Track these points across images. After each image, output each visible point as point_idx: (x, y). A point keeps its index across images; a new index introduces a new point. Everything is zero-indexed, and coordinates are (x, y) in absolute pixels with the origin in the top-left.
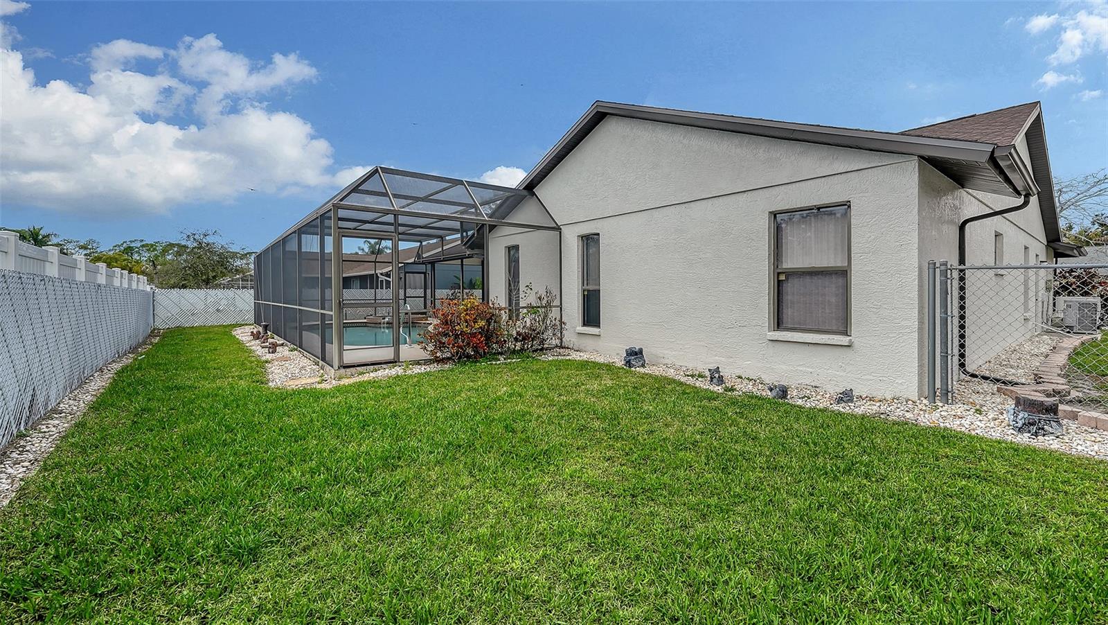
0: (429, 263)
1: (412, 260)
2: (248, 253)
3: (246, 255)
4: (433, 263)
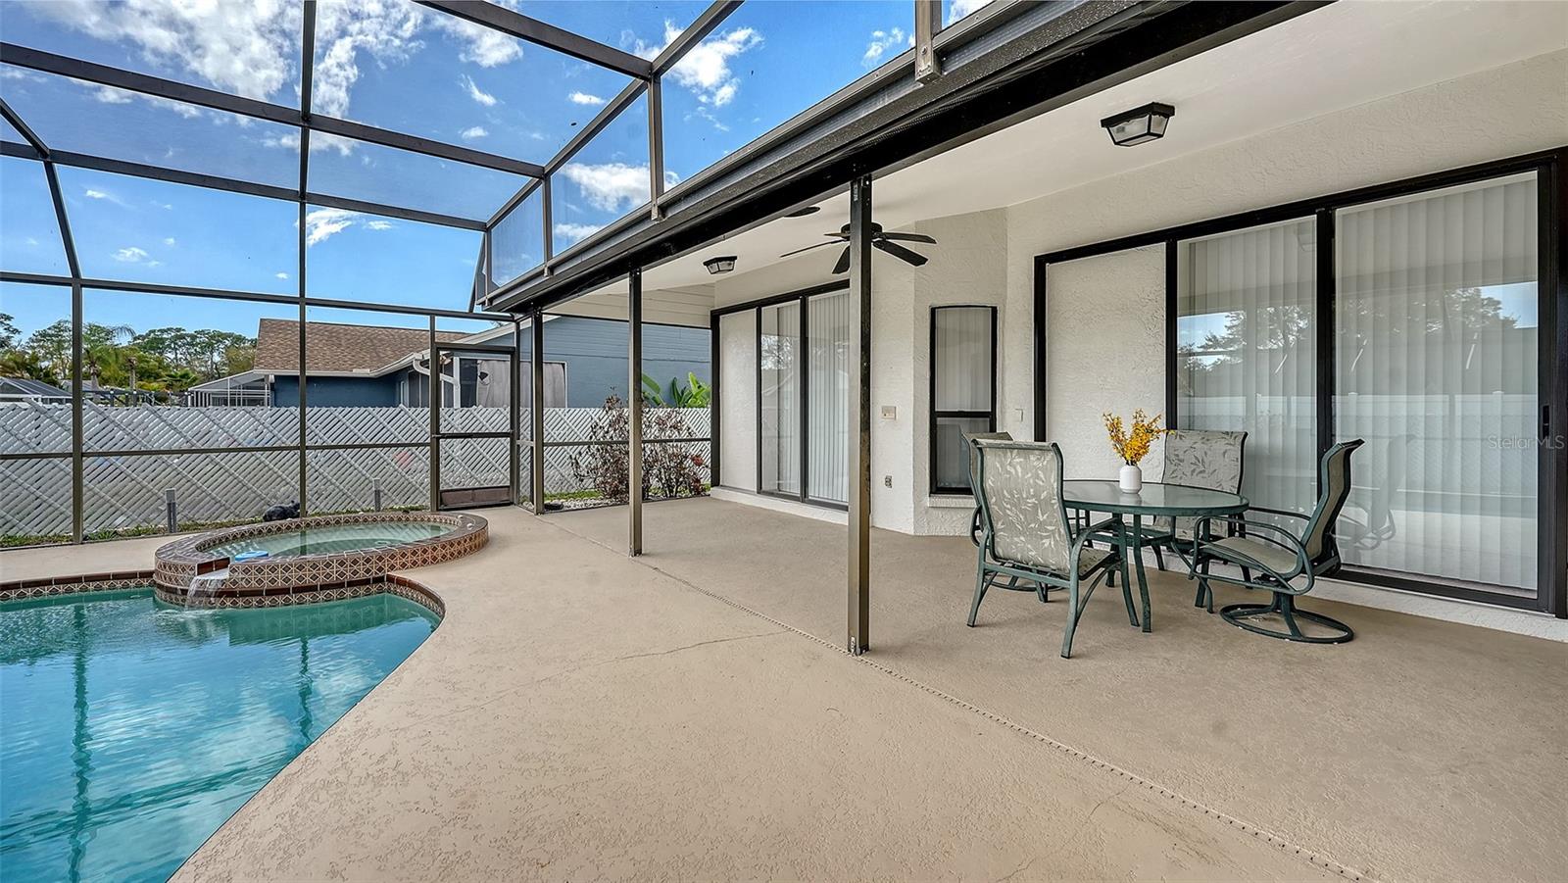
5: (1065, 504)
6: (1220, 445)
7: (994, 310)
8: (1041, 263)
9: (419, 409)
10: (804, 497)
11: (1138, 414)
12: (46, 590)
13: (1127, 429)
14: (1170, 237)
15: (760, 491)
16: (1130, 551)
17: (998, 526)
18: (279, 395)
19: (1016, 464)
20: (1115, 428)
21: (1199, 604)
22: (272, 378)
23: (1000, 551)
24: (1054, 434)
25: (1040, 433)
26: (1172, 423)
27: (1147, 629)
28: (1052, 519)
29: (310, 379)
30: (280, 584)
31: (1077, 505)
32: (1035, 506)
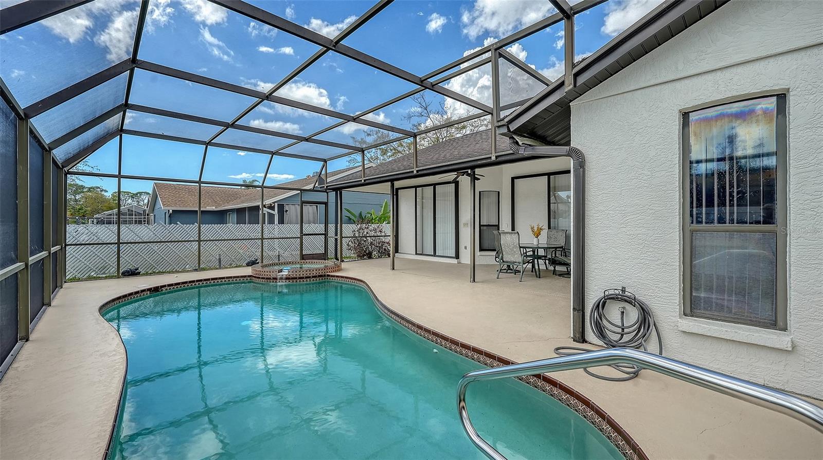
0: (334, 190)
1: (310, 187)
2: (139, 193)
3: (137, 194)
4: (338, 190)
5: (520, 247)
6: (561, 233)
7: (499, 192)
8: (513, 179)
9: (246, 225)
10: (435, 255)
11: (538, 225)
12: (223, 280)
13: (536, 229)
14: (549, 175)
15: (416, 254)
16: (536, 260)
17: (504, 253)
18: (172, 219)
19: (508, 237)
20: (532, 229)
21: (553, 274)
22: (171, 211)
23: (504, 260)
24: (517, 229)
25: (513, 229)
26: (549, 228)
27: (539, 278)
28: (517, 250)
29: (203, 212)
30: (301, 276)
31: (523, 247)
32: (513, 247)
